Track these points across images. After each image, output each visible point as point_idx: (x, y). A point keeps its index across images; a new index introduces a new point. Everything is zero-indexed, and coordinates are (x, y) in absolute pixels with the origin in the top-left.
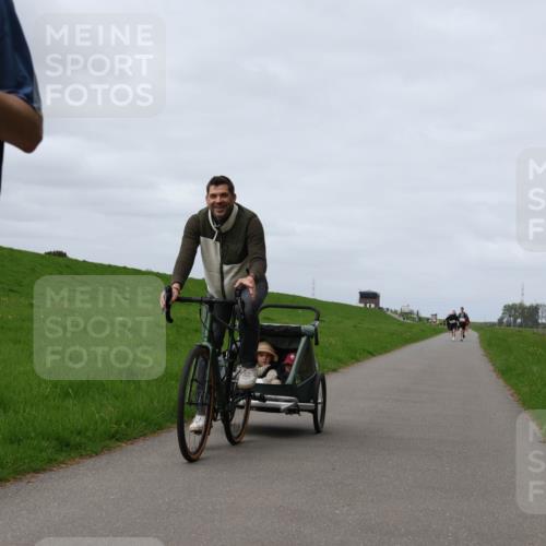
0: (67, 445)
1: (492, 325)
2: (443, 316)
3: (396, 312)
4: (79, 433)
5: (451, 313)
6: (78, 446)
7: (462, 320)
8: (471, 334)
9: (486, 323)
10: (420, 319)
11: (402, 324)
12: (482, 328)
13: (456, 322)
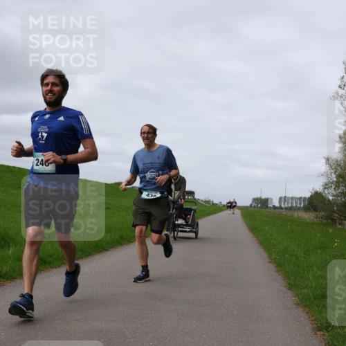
0: (45, 262)
1: (247, 207)
2: (224, 203)
3: (202, 201)
4: (50, 256)
5: (228, 201)
6: (50, 263)
7: (234, 204)
8: (237, 211)
9: (244, 207)
10: (213, 204)
11: (205, 206)
12: (243, 209)
13: (231, 205)
